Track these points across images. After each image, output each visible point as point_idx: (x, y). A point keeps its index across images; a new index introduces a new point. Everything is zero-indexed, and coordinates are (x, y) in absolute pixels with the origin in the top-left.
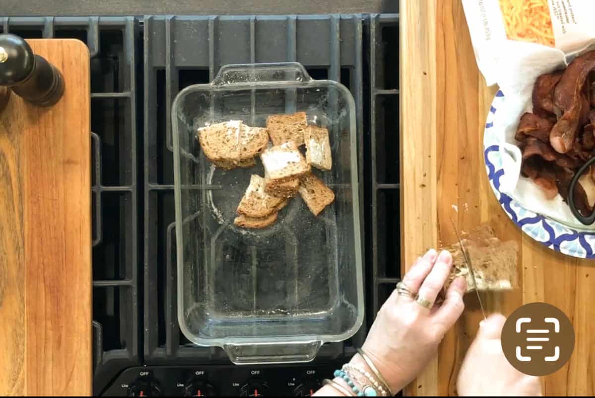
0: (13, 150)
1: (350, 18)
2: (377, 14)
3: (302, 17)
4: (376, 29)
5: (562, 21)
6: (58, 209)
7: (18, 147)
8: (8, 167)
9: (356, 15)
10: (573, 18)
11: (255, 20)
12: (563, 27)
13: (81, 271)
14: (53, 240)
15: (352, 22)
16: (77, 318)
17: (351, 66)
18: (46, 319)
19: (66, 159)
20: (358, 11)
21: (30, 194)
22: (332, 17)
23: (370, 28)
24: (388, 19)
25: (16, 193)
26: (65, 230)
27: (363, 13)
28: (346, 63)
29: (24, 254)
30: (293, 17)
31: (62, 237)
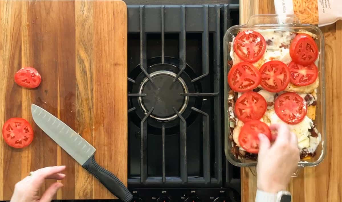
0: (88, 57)
1: (214, 6)
2: (227, 5)
3: (188, 6)
4: (227, 12)
5: (323, 6)
6: (111, 88)
7: (90, 57)
8: (85, 66)
9: (217, 5)
10: (329, 5)
11: (164, 8)
12: (324, 9)
13: (123, 120)
14: (108, 105)
15: (215, 8)
16: (120, 145)
17: (214, 32)
18: (104, 145)
19: (115, 62)
20: (218, 3)
21: (96, 80)
22: (204, 6)
23: (224, 11)
24: (233, 7)
25: (89, 80)
26: (114, 100)
27: (221, 4)
28: (212, 30)
29: (93, 112)
30: (184, 6)
31: (113, 103)
